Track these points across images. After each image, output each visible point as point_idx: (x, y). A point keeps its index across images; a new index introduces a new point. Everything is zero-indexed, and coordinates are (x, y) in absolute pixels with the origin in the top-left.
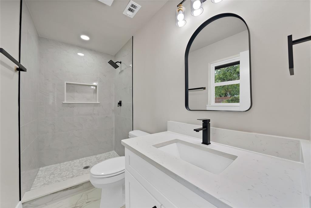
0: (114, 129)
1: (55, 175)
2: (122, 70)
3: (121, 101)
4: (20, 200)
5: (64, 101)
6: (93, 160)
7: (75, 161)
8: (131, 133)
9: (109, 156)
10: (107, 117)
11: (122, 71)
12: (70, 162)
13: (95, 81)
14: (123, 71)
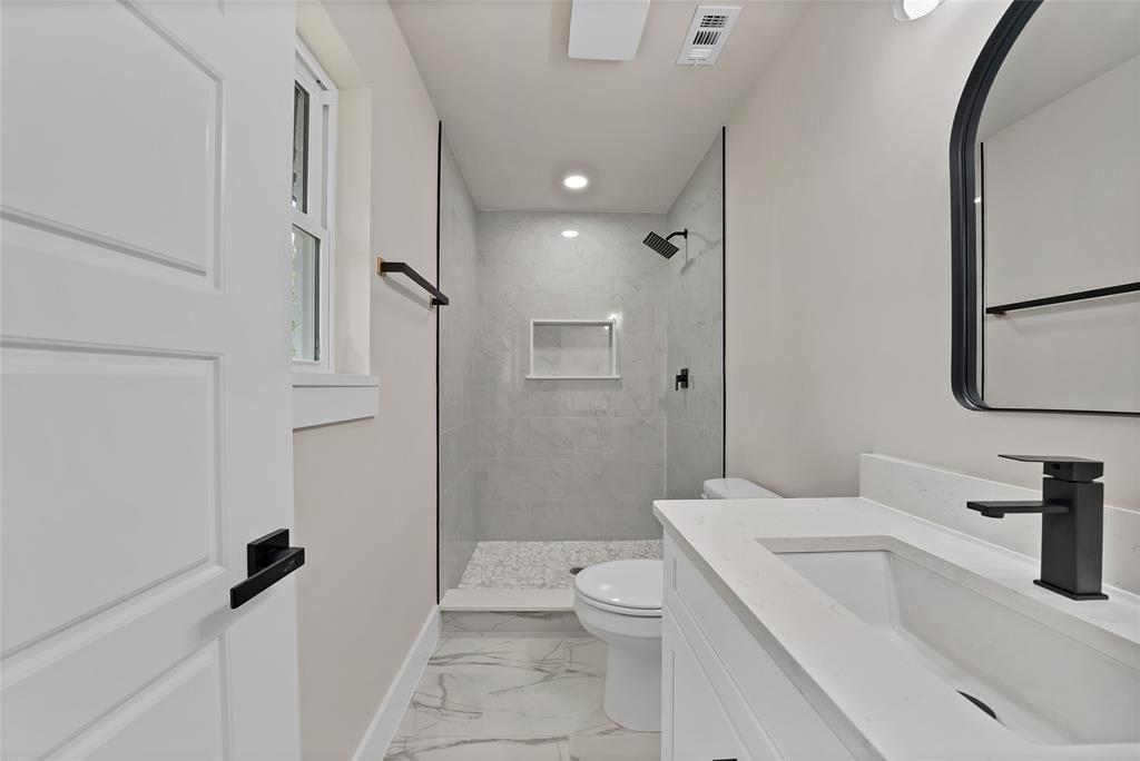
0: (665, 467)
1: (507, 569)
2: (689, 259)
3: (687, 370)
4: (438, 603)
5: (529, 373)
6: (597, 554)
7: (553, 544)
8: (710, 484)
9: (647, 552)
10: (642, 422)
11: (689, 263)
12: (542, 544)
13: (614, 308)
14: (692, 260)
